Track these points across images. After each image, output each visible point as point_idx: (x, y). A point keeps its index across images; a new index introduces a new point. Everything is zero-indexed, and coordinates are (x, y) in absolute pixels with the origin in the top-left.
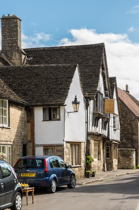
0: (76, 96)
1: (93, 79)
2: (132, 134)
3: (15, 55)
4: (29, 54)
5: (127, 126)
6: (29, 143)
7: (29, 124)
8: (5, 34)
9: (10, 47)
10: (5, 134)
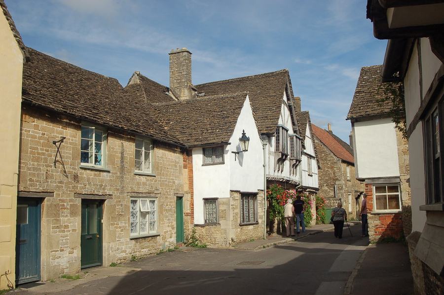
0: (244, 131)
1: (273, 111)
2: (334, 180)
3: (184, 92)
4: (201, 90)
5: (327, 170)
6: (186, 195)
7: (186, 170)
8: (173, 70)
9: (179, 83)
10: (144, 184)
